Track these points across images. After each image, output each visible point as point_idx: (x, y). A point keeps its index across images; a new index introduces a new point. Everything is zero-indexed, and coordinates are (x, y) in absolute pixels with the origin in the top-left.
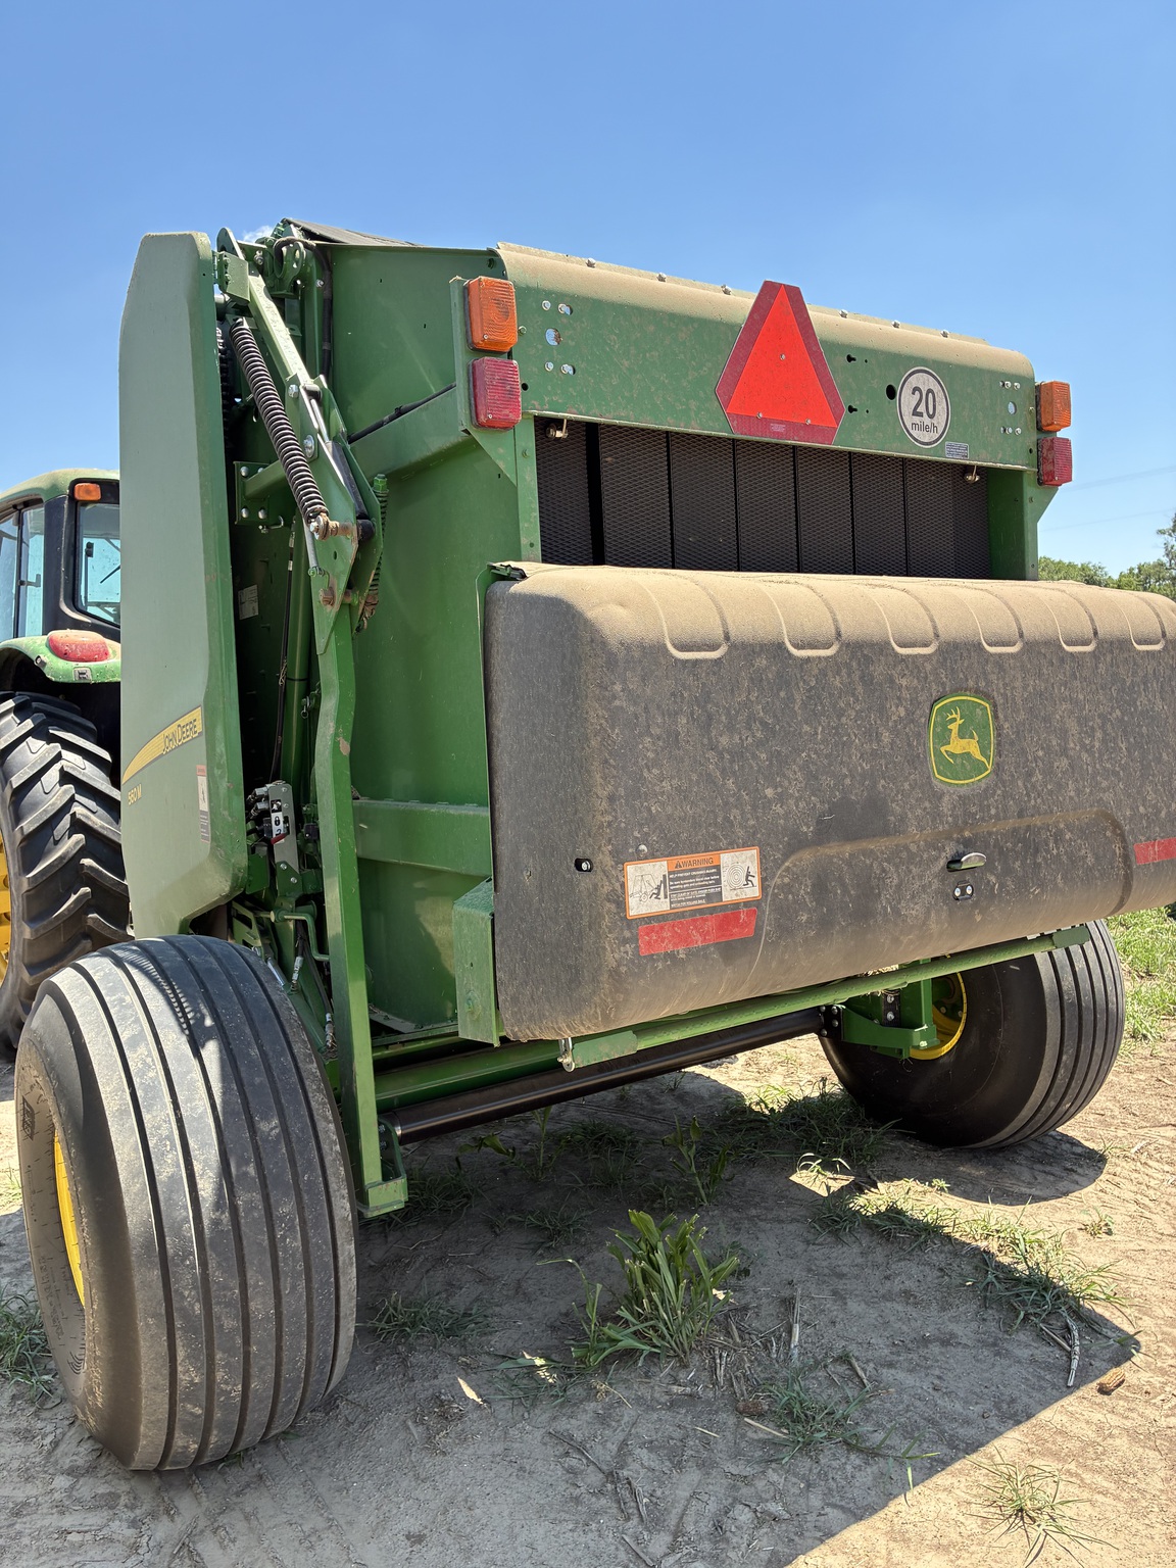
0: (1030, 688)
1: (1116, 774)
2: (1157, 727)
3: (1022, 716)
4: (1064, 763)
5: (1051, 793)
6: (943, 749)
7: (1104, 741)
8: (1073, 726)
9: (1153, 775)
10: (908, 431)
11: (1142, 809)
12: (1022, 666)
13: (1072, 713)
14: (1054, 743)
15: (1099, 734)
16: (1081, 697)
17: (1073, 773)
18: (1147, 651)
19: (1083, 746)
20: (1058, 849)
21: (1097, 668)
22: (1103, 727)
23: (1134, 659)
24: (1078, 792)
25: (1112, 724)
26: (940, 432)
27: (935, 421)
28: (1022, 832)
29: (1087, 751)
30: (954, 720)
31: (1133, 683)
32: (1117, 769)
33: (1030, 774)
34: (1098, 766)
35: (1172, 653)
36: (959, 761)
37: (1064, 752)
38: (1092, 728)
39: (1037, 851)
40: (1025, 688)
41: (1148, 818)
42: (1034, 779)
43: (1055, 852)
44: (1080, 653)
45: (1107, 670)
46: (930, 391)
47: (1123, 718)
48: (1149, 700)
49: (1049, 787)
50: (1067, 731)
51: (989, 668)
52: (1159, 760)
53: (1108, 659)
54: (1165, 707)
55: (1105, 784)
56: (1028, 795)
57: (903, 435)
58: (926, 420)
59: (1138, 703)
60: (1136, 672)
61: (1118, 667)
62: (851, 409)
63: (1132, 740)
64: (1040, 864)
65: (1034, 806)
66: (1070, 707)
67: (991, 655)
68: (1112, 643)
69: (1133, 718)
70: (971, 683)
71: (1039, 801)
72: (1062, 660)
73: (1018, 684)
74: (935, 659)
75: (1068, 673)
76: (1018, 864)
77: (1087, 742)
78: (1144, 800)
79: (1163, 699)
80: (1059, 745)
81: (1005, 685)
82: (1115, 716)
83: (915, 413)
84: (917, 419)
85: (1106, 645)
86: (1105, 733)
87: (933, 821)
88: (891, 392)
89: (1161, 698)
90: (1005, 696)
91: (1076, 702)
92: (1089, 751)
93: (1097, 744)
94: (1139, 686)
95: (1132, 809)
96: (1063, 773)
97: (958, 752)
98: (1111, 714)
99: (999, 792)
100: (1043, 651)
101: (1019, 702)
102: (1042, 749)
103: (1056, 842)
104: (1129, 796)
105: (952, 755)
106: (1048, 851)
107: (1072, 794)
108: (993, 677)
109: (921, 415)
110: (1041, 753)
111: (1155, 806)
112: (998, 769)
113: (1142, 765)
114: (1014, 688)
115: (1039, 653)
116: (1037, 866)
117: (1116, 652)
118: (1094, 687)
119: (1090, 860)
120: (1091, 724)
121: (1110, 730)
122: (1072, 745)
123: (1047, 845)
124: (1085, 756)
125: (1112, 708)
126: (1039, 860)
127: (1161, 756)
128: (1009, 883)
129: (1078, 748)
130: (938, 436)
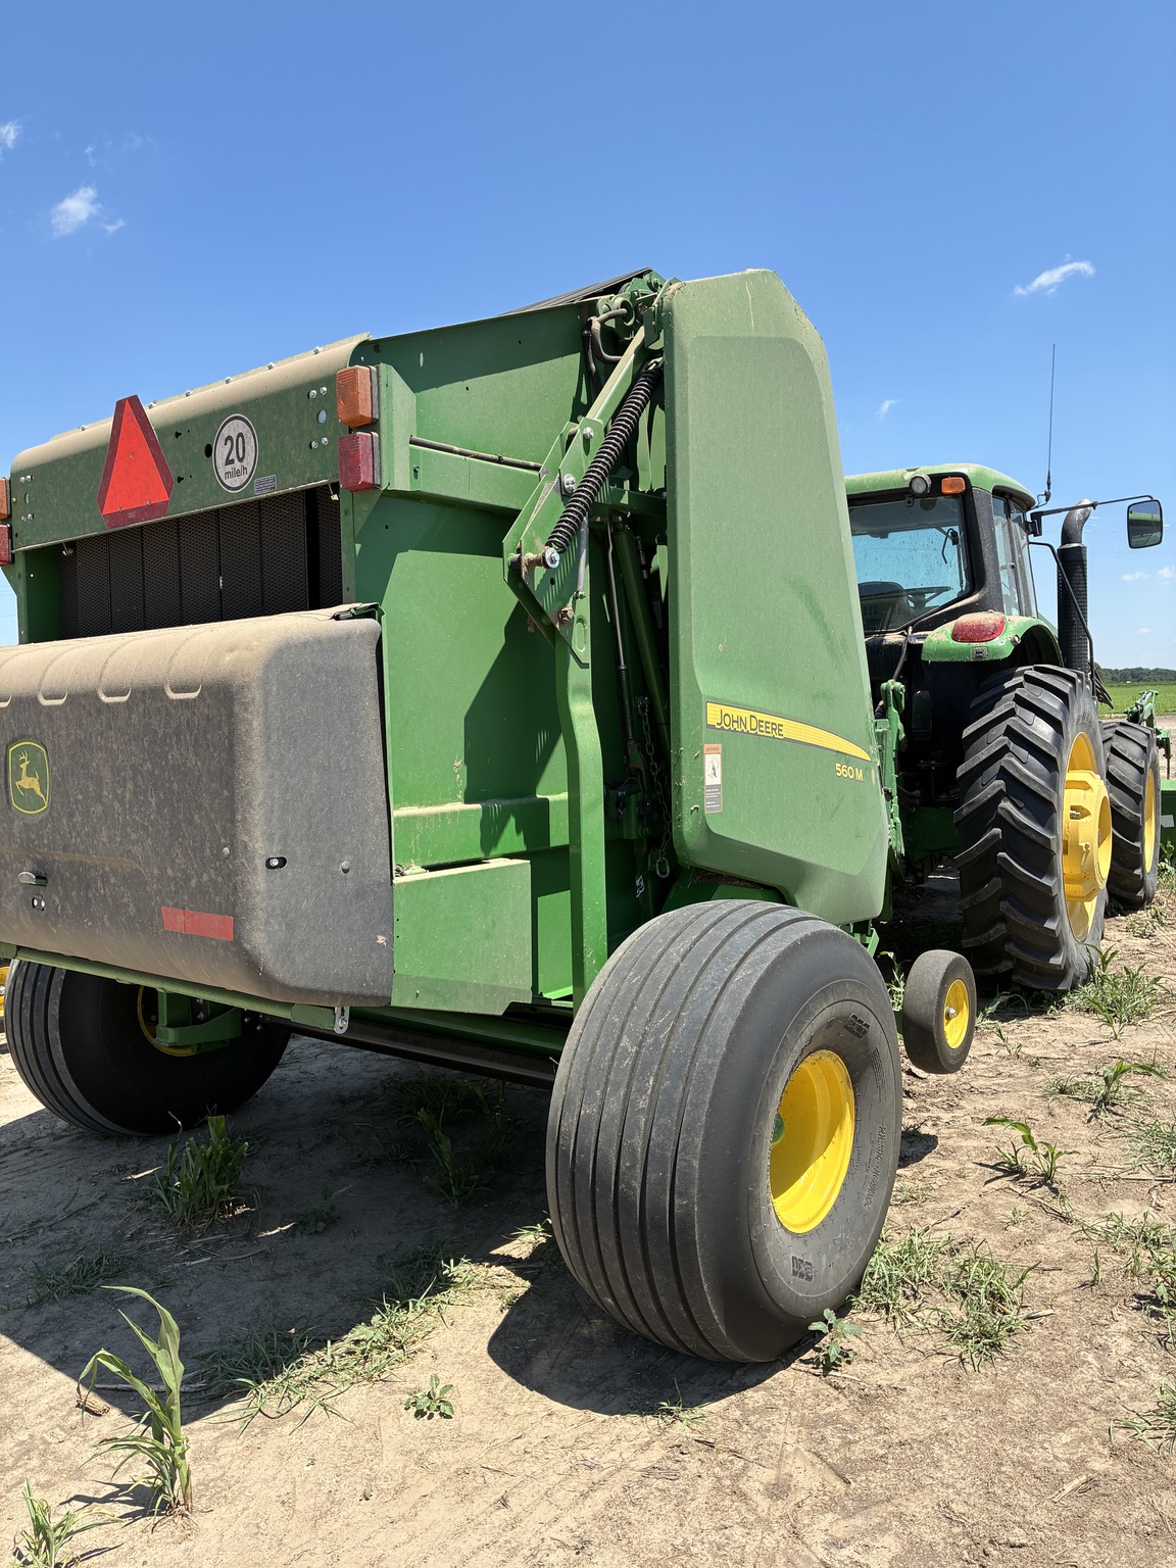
0: (73, 737)
1: (145, 829)
2: (189, 784)
3: (66, 761)
4: (99, 808)
5: (88, 835)
6: (17, 783)
7: (135, 793)
8: (107, 775)
9: (183, 837)
10: (222, 482)
11: (170, 871)
12: (66, 717)
13: (107, 761)
14: (91, 789)
15: (130, 786)
16: (115, 747)
17: (106, 820)
18: (181, 700)
19: (115, 795)
20: (105, 890)
21: (130, 718)
22: (134, 778)
23: (167, 709)
24: (111, 839)
25: (142, 777)
26: (249, 472)
27: (244, 463)
28: (77, 866)
29: (119, 801)
30: (23, 761)
31: (165, 735)
32: (147, 824)
33: (71, 815)
34: (128, 817)
35: (208, 701)
36: (27, 795)
37: (99, 799)
38: (124, 778)
39: (88, 887)
40: (68, 736)
41: (177, 883)
42: (75, 820)
43: (102, 892)
44: (115, 703)
45: (139, 721)
46: (240, 435)
47: (154, 772)
48: (182, 755)
49: (87, 830)
50: (102, 780)
51: (42, 718)
52: (190, 822)
53: (141, 710)
54: (199, 763)
55: (134, 836)
56: (70, 833)
57: (218, 487)
58: (237, 465)
59: (170, 757)
60: (169, 723)
61: (150, 718)
62: (180, 479)
63: (161, 795)
64: (90, 899)
65: (75, 844)
66: (105, 756)
67: (44, 707)
68: (144, 692)
69: (164, 773)
70: (30, 731)
71: (78, 840)
72: (99, 711)
73: (63, 733)
74: (8, 711)
75: (104, 724)
76: (74, 893)
77: (119, 792)
78: (173, 862)
79: (197, 754)
80: (95, 791)
81: (53, 733)
82: (146, 768)
83: (229, 462)
84: (229, 468)
85: (139, 695)
86: (136, 785)
87: (9, 839)
88: (209, 451)
89: (196, 753)
90: (53, 743)
91: (111, 752)
92: (121, 801)
93: (128, 796)
94: (171, 739)
95: (160, 869)
96: (99, 818)
97: (26, 787)
98: (142, 766)
99: (49, 826)
100: (83, 703)
101: (64, 748)
102: (81, 793)
103: (103, 882)
104: (157, 854)
105: (22, 789)
106: (97, 891)
107: (105, 840)
108: (45, 726)
109: (232, 462)
110: (80, 797)
111: (184, 872)
112: (51, 806)
113: (172, 824)
114: (60, 736)
115: (80, 704)
116: (88, 900)
117: (148, 701)
118: (127, 738)
119: (132, 910)
120: (123, 774)
121: (140, 783)
122: (106, 793)
123: (96, 884)
124: (117, 805)
125: (144, 760)
126: (90, 896)
127: (193, 818)
128: (68, 908)
129: (111, 797)
130: (247, 476)
